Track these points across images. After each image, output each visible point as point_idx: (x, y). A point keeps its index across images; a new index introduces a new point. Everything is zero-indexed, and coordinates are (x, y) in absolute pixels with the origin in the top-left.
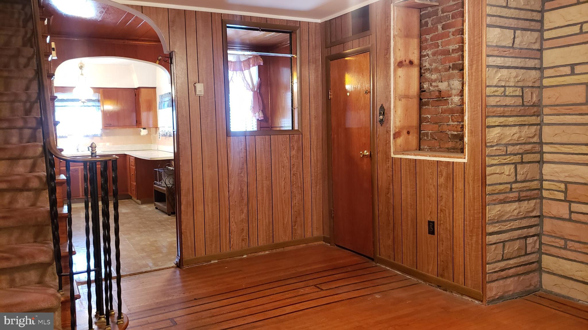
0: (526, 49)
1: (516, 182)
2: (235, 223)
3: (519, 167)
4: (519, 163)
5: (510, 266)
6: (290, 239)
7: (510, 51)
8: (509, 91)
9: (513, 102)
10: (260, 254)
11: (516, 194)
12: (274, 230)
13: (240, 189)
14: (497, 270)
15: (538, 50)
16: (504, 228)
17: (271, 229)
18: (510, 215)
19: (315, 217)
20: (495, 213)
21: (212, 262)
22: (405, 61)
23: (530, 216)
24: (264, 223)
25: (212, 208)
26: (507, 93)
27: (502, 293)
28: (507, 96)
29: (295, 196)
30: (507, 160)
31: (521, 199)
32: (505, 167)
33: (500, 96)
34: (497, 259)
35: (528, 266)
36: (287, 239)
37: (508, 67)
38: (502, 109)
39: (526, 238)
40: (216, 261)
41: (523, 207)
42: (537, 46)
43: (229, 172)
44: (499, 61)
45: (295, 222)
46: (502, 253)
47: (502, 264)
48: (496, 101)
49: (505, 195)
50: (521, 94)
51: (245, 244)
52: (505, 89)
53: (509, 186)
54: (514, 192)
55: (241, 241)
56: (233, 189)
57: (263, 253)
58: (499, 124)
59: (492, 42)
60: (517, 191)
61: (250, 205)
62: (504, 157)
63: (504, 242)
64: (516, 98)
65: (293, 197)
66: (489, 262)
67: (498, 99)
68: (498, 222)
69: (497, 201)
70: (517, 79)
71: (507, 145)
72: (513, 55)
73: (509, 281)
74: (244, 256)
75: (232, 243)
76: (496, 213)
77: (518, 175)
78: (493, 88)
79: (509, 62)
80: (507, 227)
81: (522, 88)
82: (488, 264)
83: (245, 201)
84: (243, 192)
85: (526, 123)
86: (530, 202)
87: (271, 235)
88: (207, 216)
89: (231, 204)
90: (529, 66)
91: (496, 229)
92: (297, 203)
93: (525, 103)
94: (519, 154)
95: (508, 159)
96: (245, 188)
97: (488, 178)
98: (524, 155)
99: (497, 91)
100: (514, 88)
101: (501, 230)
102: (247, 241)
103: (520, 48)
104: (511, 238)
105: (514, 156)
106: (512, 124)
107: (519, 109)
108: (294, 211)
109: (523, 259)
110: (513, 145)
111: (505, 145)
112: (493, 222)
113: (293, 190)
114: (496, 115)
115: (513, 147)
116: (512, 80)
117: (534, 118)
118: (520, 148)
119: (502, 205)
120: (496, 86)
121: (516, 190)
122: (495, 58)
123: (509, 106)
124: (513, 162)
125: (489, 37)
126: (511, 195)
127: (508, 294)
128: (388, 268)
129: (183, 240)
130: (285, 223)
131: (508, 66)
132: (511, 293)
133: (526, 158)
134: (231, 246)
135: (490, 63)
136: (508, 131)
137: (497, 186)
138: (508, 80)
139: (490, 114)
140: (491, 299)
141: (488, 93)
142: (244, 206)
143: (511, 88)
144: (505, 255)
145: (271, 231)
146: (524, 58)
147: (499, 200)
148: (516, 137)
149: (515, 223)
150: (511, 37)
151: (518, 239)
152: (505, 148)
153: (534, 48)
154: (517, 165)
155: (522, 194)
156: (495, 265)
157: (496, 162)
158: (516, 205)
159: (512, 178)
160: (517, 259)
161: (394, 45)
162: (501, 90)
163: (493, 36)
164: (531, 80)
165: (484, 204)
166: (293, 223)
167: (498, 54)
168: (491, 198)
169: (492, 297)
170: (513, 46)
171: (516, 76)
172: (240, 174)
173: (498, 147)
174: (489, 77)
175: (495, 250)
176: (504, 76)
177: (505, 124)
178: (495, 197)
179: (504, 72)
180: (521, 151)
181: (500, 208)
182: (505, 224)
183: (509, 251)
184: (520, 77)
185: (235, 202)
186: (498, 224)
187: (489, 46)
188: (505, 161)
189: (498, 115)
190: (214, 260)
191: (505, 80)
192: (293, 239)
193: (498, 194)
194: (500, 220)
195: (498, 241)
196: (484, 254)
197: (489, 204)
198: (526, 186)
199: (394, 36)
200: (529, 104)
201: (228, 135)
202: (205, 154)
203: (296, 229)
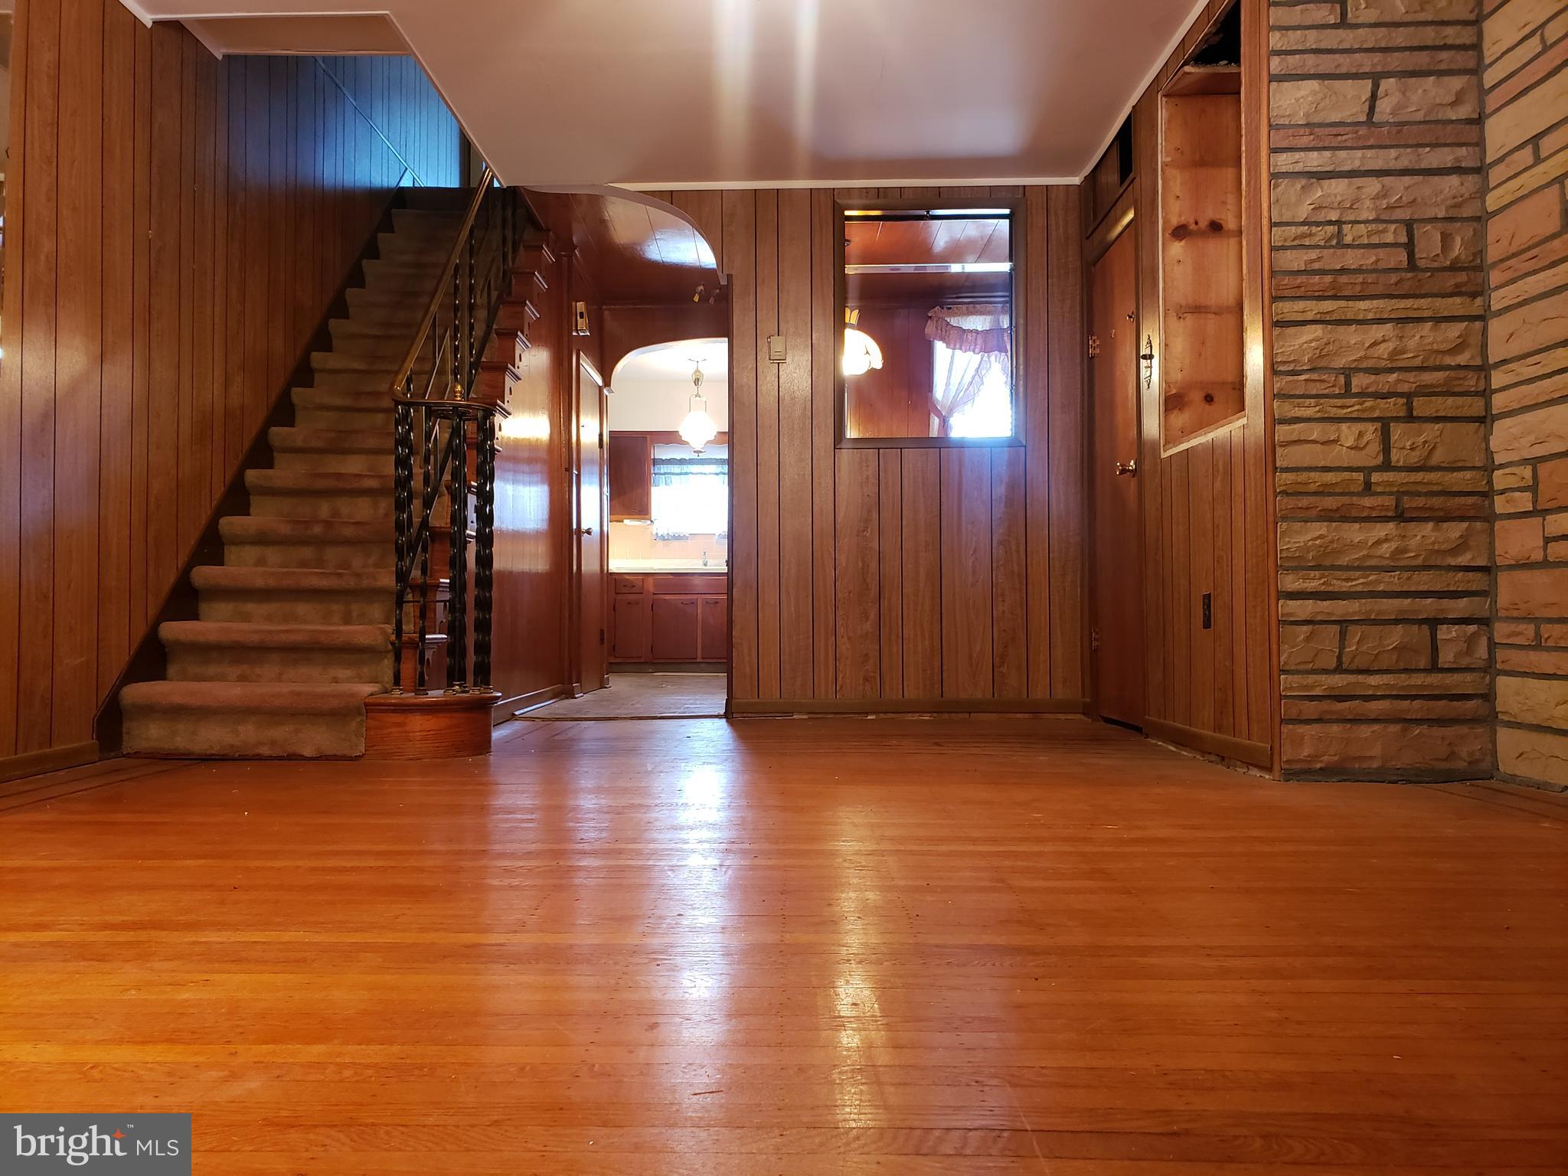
0: (1424, 122)
1: (1386, 466)
2: (848, 639)
3: (1397, 431)
4: (1397, 419)
5: (1370, 693)
6: (989, 696)
7: (1356, 133)
9: (1374, 258)
10: (909, 717)
11: (1389, 501)
12: (945, 668)
13: (860, 564)
14: (1317, 692)
15: (1469, 121)
16: (1345, 586)
17: (937, 664)
18: (1365, 552)
19: (1058, 653)
20: (1306, 543)
21: (795, 717)
22: (1196, 223)
23: (1449, 565)
25: (798, 599)
26: (1348, 239)
27: (1336, 758)
28: (1348, 246)
29: (1003, 595)
30: (1349, 410)
31: (1407, 515)
32: (1344, 426)
33: (1324, 247)
34: (1319, 665)
35: (1443, 703)
36: (980, 691)
37: (1351, 174)
38: (1328, 279)
39: (1434, 623)
40: (805, 717)
41: (1419, 538)
42: (1464, 111)
43: (838, 527)
44: (1314, 161)
45: (1003, 657)
46: (1337, 650)
47: (1338, 681)
48: (1305, 258)
49: (1346, 500)
50: (1404, 239)
51: (872, 689)
52: (1340, 231)
53: (1359, 476)
54: (1381, 493)
55: (861, 682)
56: (844, 565)
57: (916, 717)
58: (1318, 317)
59: (1289, 115)
60: (1391, 493)
61: (885, 603)
62: (1339, 402)
63: (1344, 624)
64: (1382, 253)
65: (997, 597)
66: (1287, 668)
67: (1313, 254)
68: (1317, 567)
69: (1314, 513)
70: (1385, 201)
71: (1348, 372)
72: (1371, 142)
73: (1365, 731)
74: (871, 717)
75: (839, 681)
76: (1310, 543)
77: (1394, 451)
78: (1294, 228)
79: (1352, 160)
80: (1355, 586)
81: (1409, 225)
82: (1288, 672)
83: (874, 591)
84: (867, 573)
85: (1426, 314)
86: (1445, 525)
87: (937, 678)
88: (785, 615)
89: (839, 595)
90: (1434, 166)
91: (1312, 585)
92: (1006, 611)
93: (1422, 264)
94: (1400, 395)
95: (1354, 407)
96: (874, 564)
97: (1279, 451)
98: (1416, 399)
99: (1311, 235)
100: (1374, 225)
101: (1330, 589)
102: (876, 684)
103: (1399, 122)
104: (1373, 617)
105: (1379, 400)
106: (1370, 316)
107: (1394, 278)
108: (999, 630)
109: (1418, 679)
110: (1375, 371)
111: (1342, 371)
112: (1298, 565)
113: (996, 580)
114: (1308, 294)
115: (1373, 377)
116: (1368, 203)
117: (1458, 300)
118: (1398, 381)
119: (1334, 524)
120: (1304, 223)
121: (1387, 490)
122: (1297, 155)
123: (1358, 271)
124: (1376, 414)
125: (1280, 103)
126: (1367, 502)
127: (1365, 765)
128: (1160, 743)
129: (734, 659)
130: (975, 655)
131: (1349, 171)
132: (1375, 765)
133: (1421, 406)
134: (837, 689)
135: (1284, 167)
136: (1351, 336)
137: (1312, 474)
138: (1352, 205)
139: (1286, 293)
140: (1298, 766)
141: (1278, 241)
142: (870, 605)
143: (1363, 225)
144: (1349, 660)
145: (937, 670)
146: (1411, 146)
147: (1320, 511)
148: (1384, 350)
149: (1386, 577)
150: (1360, 98)
151: (1396, 622)
152: (1342, 379)
153: (1454, 118)
154: (1392, 424)
155: (1408, 502)
156: (1311, 679)
157: (1309, 412)
158: (1389, 528)
159: (1371, 456)
160: (1397, 675)
161: (1163, 188)
162: (1323, 233)
163: (1293, 101)
164: (1443, 201)
165: (1271, 519)
166: (998, 659)
167: (1314, 142)
168: (1291, 502)
169: (1300, 761)
170: (1370, 121)
171: (1384, 194)
172: (864, 531)
173: (1315, 376)
174: (1281, 202)
175: (1308, 639)
176: (1336, 197)
177: (1343, 318)
178: (1305, 502)
179: (1338, 188)
180: (1404, 388)
181: (1323, 531)
182: (1344, 575)
183: (1364, 648)
184: (1399, 195)
185: (850, 592)
186: (1316, 572)
187: (1279, 127)
188: (1345, 411)
189: (1317, 294)
190: (800, 713)
191: (1340, 206)
192: (996, 695)
193: (1315, 494)
194: (1327, 563)
195: (1319, 618)
196: (1274, 647)
197: (1284, 519)
198: (1425, 481)
199: (1162, 166)
200: (1435, 265)
201: (838, 447)
202: (786, 484)
203: (1003, 675)
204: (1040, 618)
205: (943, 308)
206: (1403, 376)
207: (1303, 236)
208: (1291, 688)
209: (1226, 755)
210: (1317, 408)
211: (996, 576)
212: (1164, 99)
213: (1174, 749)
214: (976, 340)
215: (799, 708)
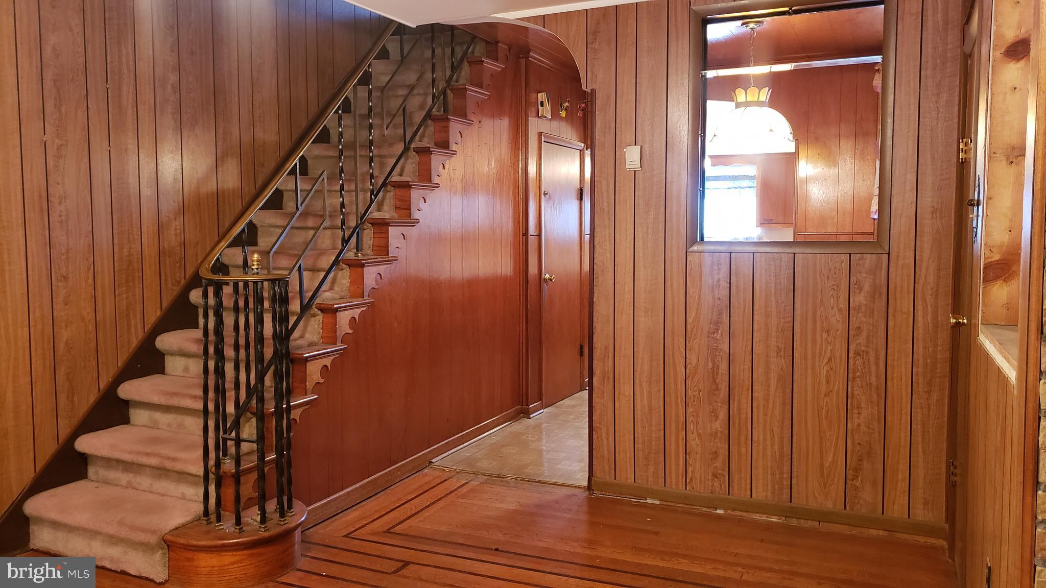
2: (698, 435)
6: (840, 507)
10: (757, 517)
12: (794, 474)
13: (710, 365)
17: (787, 468)
19: (920, 473)
21: (649, 501)
24: (769, 453)
25: (650, 393)
29: (859, 407)
36: (830, 503)
40: (657, 502)
43: (689, 327)
45: (857, 470)
51: (720, 486)
55: (710, 477)
56: (694, 364)
57: (764, 517)
61: (734, 405)
65: (852, 408)
74: (719, 511)
75: (689, 474)
83: (724, 393)
84: (718, 374)
87: (786, 483)
88: (638, 407)
89: (690, 393)
92: (862, 424)
96: (724, 367)
102: (725, 482)
108: (853, 443)
113: (852, 391)
129: (594, 441)
130: (827, 465)
134: (688, 481)
142: (719, 405)
145: (786, 476)
166: (851, 471)
172: (714, 333)
185: (700, 391)
190: (651, 498)
192: (848, 507)
201: (690, 250)
202: (641, 285)
203: (857, 488)
204: (899, 435)
211: (853, 387)
215: (654, 494)
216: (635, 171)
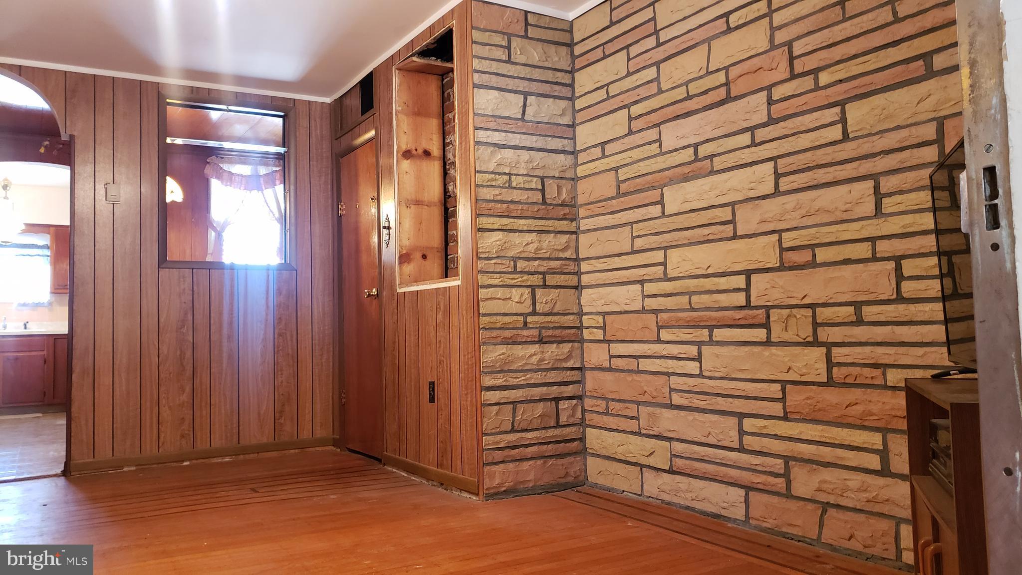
0: (547, 123)
1: (534, 313)
2: (169, 407)
3: (539, 292)
4: (539, 286)
5: (528, 443)
6: (271, 440)
7: (516, 124)
8: (515, 181)
9: (526, 196)
10: (215, 460)
11: (535, 332)
12: (241, 423)
13: (178, 353)
14: (502, 445)
15: (568, 126)
16: (515, 382)
17: (236, 421)
18: (524, 362)
19: (318, 407)
20: (495, 358)
21: (125, 469)
22: (416, 150)
23: (564, 367)
24: (223, 411)
25: (128, 379)
26: (514, 184)
27: (512, 484)
28: (514, 188)
29: (282, 370)
30: (516, 281)
31: (544, 340)
32: (514, 290)
33: (502, 187)
34: (503, 429)
35: (562, 445)
36: (265, 438)
37: (515, 147)
38: (505, 206)
39: (557, 400)
40: (133, 468)
41: (550, 352)
42: (567, 120)
43: (161, 325)
44: (497, 137)
45: (281, 412)
46: (511, 419)
47: (512, 437)
48: (493, 193)
49: (515, 332)
50: (540, 187)
51: (187, 443)
52: (510, 179)
53: (521, 318)
54: (532, 328)
55: (178, 438)
56: (166, 353)
57: (219, 460)
58: (500, 227)
59: (484, 109)
60: (536, 328)
61: (197, 381)
62: (511, 276)
63: (514, 403)
64: (530, 193)
65: (277, 372)
66: (486, 432)
67: (497, 191)
68: (501, 371)
69: (499, 340)
70: (531, 165)
71: (515, 259)
72: (524, 131)
73: (526, 465)
74: (185, 464)
75: (162, 440)
76: (498, 358)
77: (537, 304)
78: (487, 175)
79: (515, 139)
80: (520, 381)
81: (542, 179)
82: (486, 435)
83: (189, 372)
84: (184, 359)
85: (551, 229)
86: (561, 345)
87: (236, 431)
88: (117, 393)
89: (162, 376)
90: (553, 148)
91: (499, 382)
92: (284, 381)
93: (548, 201)
94: (540, 273)
95: (518, 279)
96: (189, 354)
97: (482, 303)
98: (547, 276)
99: (496, 180)
100: (526, 178)
101: (508, 384)
102: (190, 439)
103: (537, 121)
104: (529, 399)
105: (530, 276)
106: (525, 228)
107: (536, 208)
108: (279, 395)
109: (551, 433)
110: (528, 259)
111: (512, 259)
112: (492, 371)
113: (277, 360)
114: (495, 214)
115: (527, 262)
116: (523, 164)
117: (565, 222)
118: (539, 265)
119: (509, 346)
120: (492, 173)
121: (535, 326)
122: (489, 133)
123: (519, 202)
124: (529, 284)
125: (479, 101)
126: (525, 333)
127: (524, 485)
128: (394, 470)
130: (262, 412)
132: (531, 484)
133: (551, 280)
134: (160, 445)
135: (482, 139)
136: (516, 238)
137: (498, 318)
138: (516, 165)
139: (484, 212)
140: (492, 491)
141: (480, 182)
142: (186, 381)
143: (521, 177)
144: (518, 424)
145: (235, 425)
146: (542, 136)
147: (502, 338)
148: (532, 248)
149: (535, 375)
150: (518, 105)
151: (540, 400)
152: (512, 263)
153: (561, 123)
154: (536, 289)
155: (545, 333)
156: (499, 437)
157: (496, 282)
158: (535, 348)
159: (527, 308)
160: (541, 431)
161: (397, 126)
162: (502, 179)
163: (486, 101)
164: (558, 168)
165: (477, 343)
166: (278, 414)
167: (496, 127)
168: (487, 334)
169: (494, 488)
170: (523, 119)
171: (530, 161)
172: (181, 329)
173: (499, 261)
174: (480, 159)
175: (497, 414)
176: (508, 160)
177: (512, 228)
178: (495, 333)
179: (508, 154)
180: (541, 269)
181: (504, 351)
182: (515, 375)
183: (524, 418)
184: (537, 163)
185: (170, 373)
186: (501, 374)
187: (479, 115)
188: (514, 281)
189: (499, 214)
190: (129, 466)
191: (510, 165)
192: (276, 439)
193: (500, 329)
194: (506, 368)
195: (502, 401)
196: (479, 419)
197: (484, 344)
198: (552, 321)
199: (396, 112)
200: (554, 202)
201: (162, 267)
202: (119, 293)
203: (281, 424)
204: (306, 384)
205: (218, 157)
206: (541, 262)
207: (492, 180)
208: (488, 444)
209: (444, 483)
210: (500, 280)
211: (277, 357)
212: (397, 71)
213: (405, 475)
214: (241, 181)
215: (128, 462)
216: (113, 204)
